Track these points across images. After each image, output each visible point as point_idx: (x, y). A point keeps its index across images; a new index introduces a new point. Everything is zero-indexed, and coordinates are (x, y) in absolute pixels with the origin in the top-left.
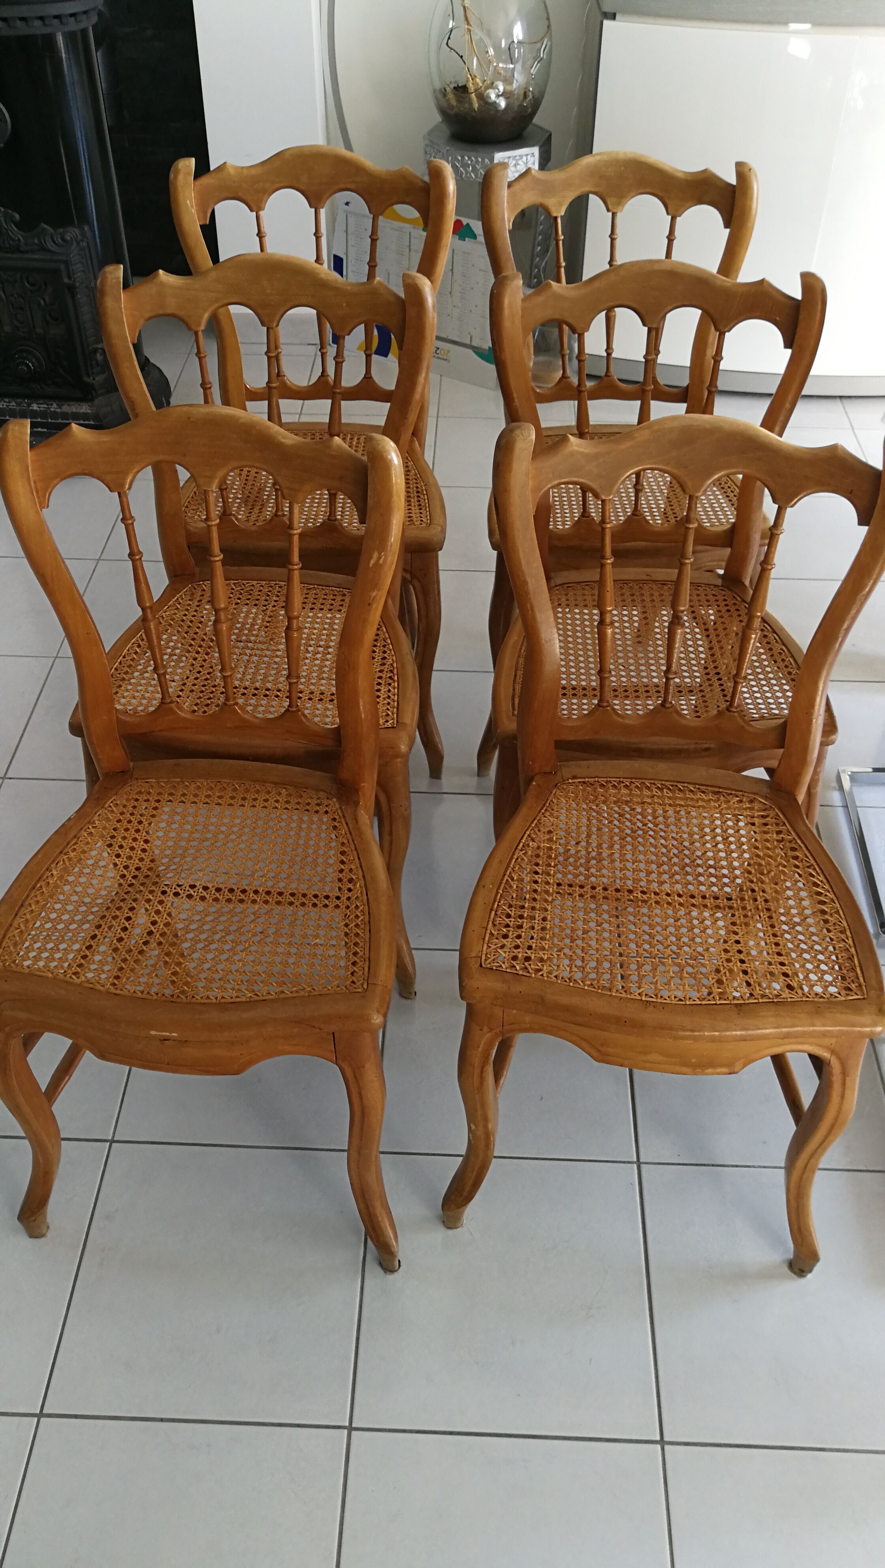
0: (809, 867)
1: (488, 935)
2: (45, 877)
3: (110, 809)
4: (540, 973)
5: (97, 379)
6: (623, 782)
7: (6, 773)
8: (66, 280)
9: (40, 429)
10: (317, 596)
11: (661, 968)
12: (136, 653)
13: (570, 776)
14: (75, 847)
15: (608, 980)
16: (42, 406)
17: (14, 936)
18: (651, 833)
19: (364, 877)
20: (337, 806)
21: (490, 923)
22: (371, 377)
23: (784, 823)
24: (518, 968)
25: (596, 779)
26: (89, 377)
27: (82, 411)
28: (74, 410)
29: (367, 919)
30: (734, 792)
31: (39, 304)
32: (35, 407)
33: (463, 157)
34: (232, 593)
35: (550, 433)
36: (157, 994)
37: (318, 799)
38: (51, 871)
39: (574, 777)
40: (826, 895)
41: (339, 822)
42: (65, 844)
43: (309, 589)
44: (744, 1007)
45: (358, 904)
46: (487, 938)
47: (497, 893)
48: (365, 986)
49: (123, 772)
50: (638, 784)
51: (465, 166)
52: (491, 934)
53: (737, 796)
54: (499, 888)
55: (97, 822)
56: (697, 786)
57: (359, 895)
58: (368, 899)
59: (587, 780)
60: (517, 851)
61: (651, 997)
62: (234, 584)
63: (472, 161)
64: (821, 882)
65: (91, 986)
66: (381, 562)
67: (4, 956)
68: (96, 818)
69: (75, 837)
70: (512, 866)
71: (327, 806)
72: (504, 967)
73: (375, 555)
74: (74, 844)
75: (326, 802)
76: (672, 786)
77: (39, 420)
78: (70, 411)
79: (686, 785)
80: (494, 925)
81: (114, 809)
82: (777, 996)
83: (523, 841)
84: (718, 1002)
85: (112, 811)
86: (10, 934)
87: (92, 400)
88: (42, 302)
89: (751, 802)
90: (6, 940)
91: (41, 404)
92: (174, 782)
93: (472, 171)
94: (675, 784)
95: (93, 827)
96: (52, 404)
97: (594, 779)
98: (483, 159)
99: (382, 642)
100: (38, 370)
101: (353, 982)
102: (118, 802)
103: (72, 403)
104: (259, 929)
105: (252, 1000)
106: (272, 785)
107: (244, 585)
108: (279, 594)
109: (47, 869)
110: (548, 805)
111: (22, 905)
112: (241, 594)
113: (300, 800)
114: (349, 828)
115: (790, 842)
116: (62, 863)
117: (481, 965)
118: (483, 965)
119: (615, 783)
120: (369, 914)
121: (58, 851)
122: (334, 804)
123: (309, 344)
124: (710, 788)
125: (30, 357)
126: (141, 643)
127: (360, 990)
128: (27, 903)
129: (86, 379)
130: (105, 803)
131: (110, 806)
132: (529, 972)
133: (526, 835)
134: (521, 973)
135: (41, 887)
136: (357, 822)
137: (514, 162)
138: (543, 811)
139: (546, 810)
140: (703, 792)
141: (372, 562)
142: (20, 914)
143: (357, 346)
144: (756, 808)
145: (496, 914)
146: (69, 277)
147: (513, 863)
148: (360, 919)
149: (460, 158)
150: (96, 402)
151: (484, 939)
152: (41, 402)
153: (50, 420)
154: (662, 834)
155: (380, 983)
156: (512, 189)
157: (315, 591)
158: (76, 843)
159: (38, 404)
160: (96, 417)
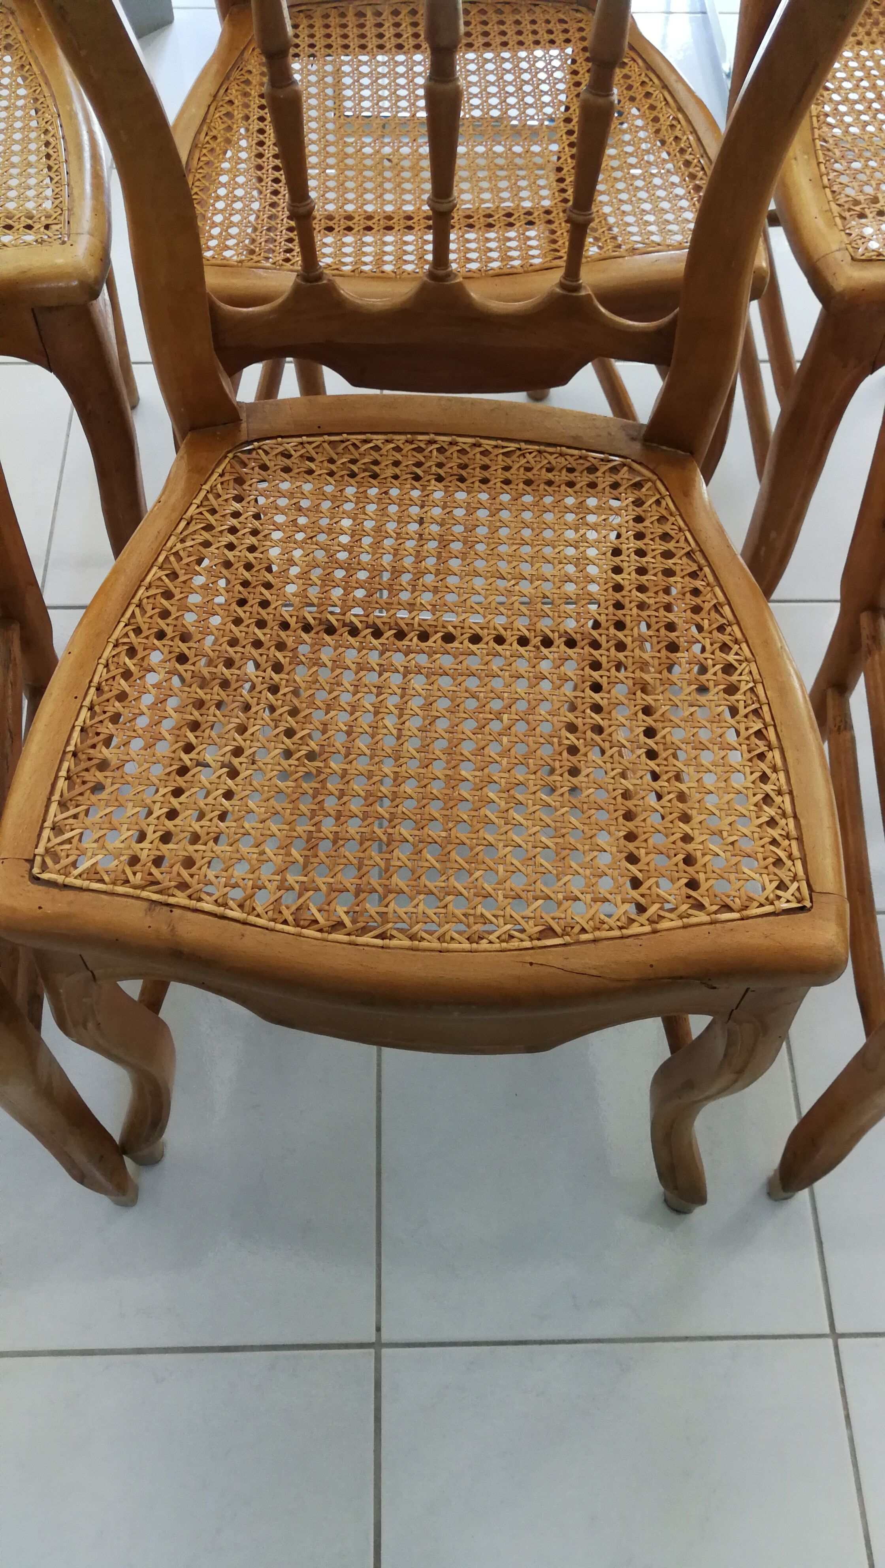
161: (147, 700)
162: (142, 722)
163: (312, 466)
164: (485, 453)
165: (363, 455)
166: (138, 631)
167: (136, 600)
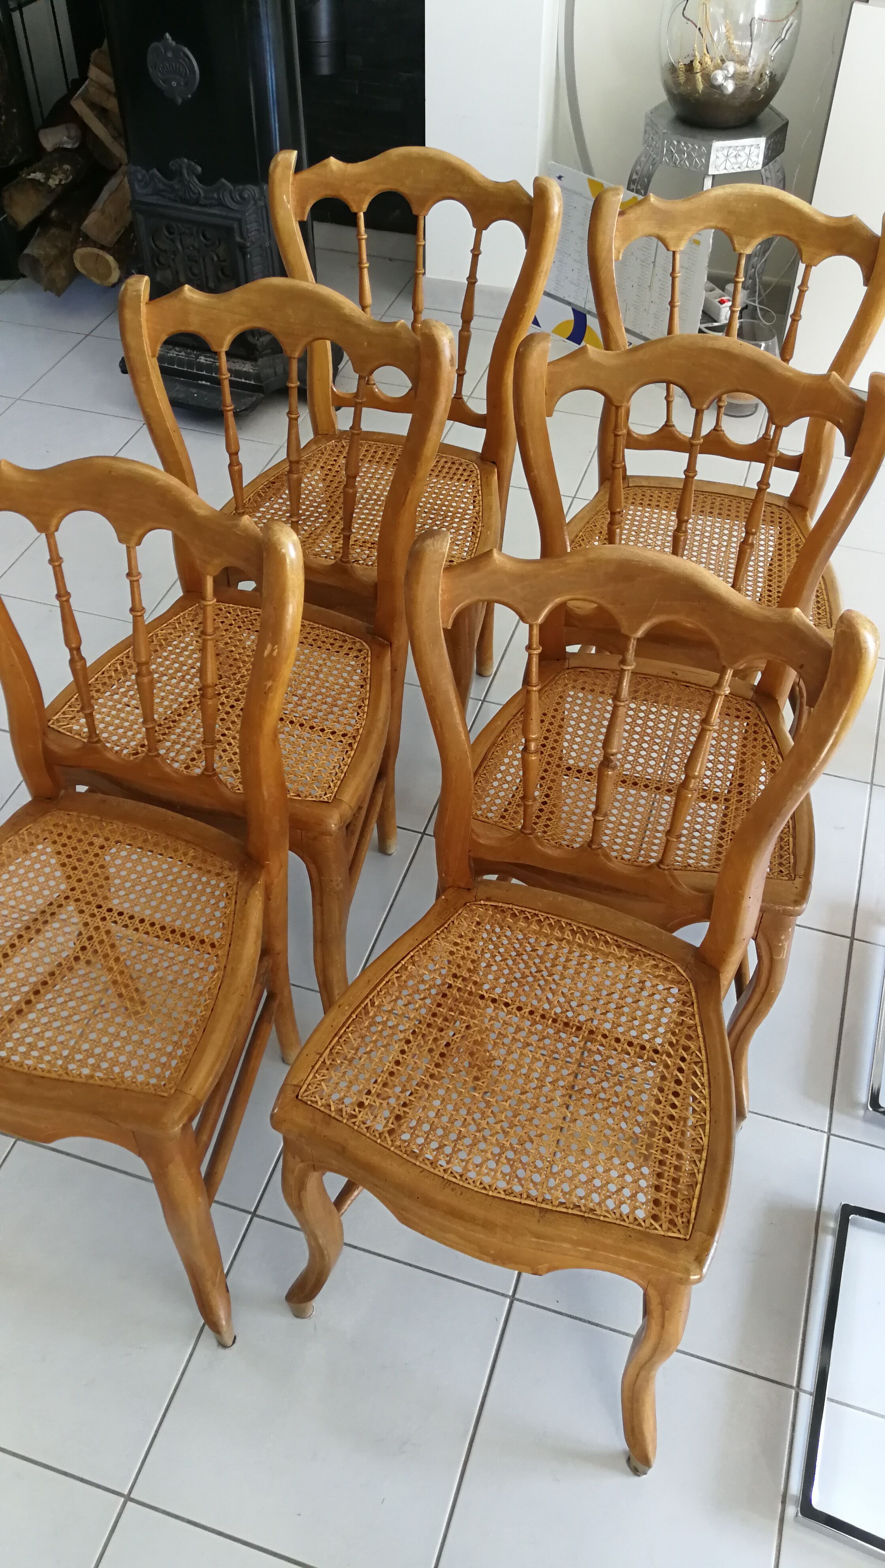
0: (696, 1063)
1: (320, 1062)
4: (354, 1120)
5: (262, 339)
6: (537, 915)
8: (238, 239)
9: (204, 382)
11: (482, 1146)
12: (116, 670)
13: (484, 897)
15: (419, 1145)
16: (209, 359)
18: (542, 983)
20: (236, 879)
21: (328, 1050)
23: (693, 1004)
24: (333, 1109)
25: (510, 906)
26: (254, 337)
27: (244, 369)
28: (238, 368)
30: (652, 954)
31: (213, 260)
32: (202, 359)
33: (679, 142)
37: (221, 868)
39: (488, 899)
40: (700, 1102)
41: (229, 899)
43: (312, 628)
44: (548, 1215)
46: (317, 1067)
47: (350, 1016)
48: (172, 1092)
50: (552, 921)
51: (681, 152)
52: (324, 1062)
53: (654, 960)
54: (353, 1012)
56: (615, 938)
59: (500, 904)
60: (393, 972)
61: (455, 1177)
62: (242, 610)
63: (688, 148)
64: (702, 1085)
66: (275, 653)
70: (378, 989)
71: (226, 878)
72: (320, 1104)
73: (269, 647)
75: (227, 873)
76: (588, 931)
77: (204, 373)
79: (604, 933)
80: (331, 1053)
81: (26, 837)
82: (592, 1210)
83: (403, 962)
84: (523, 1201)
85: (23, 840)
87: (255, 360)
88: (215, 258)
89: (667, 969)
92: (94, 820)
93: (688, 158)
94: (593, 929)
97: (507, 906)
98: (700, 147)
101: (164, 1084)
102: (33, 832)
103: (236, 360)
105: (62, 1078)
106: (183, 843)
107: (251, 612)
110: (446, 926)
113: (202, 866)
114: (235, 908)
115: (689, 1028)
117: (297, 1096)
118: (300, 1097)
119: (528, 915)
122: (234, 876)
124: (628, 943)
126: (125, 660)
127: (166, 1095)
129: (251, 338)
131: (23, 834)
132: (342, 1116)
133: (409, 956)
134: (333, 1114)
136: (246, 902)
137: (735, 153)
138: (438, 932)
139: (443, 931)
140: (619, 946)
141: (266, 652)
143: (553, 328)
144: (669, 978)
145: (338, 1041)
146: (242, 237)
147: (381, 986)
149: (675, 143)
150: (261, 362)
151: (313, 1067)
152: (209, 355)
153: (214, 375)
154: (554, 986)
156: (626, 216)
159: (205, 357)
160: (257, 377)
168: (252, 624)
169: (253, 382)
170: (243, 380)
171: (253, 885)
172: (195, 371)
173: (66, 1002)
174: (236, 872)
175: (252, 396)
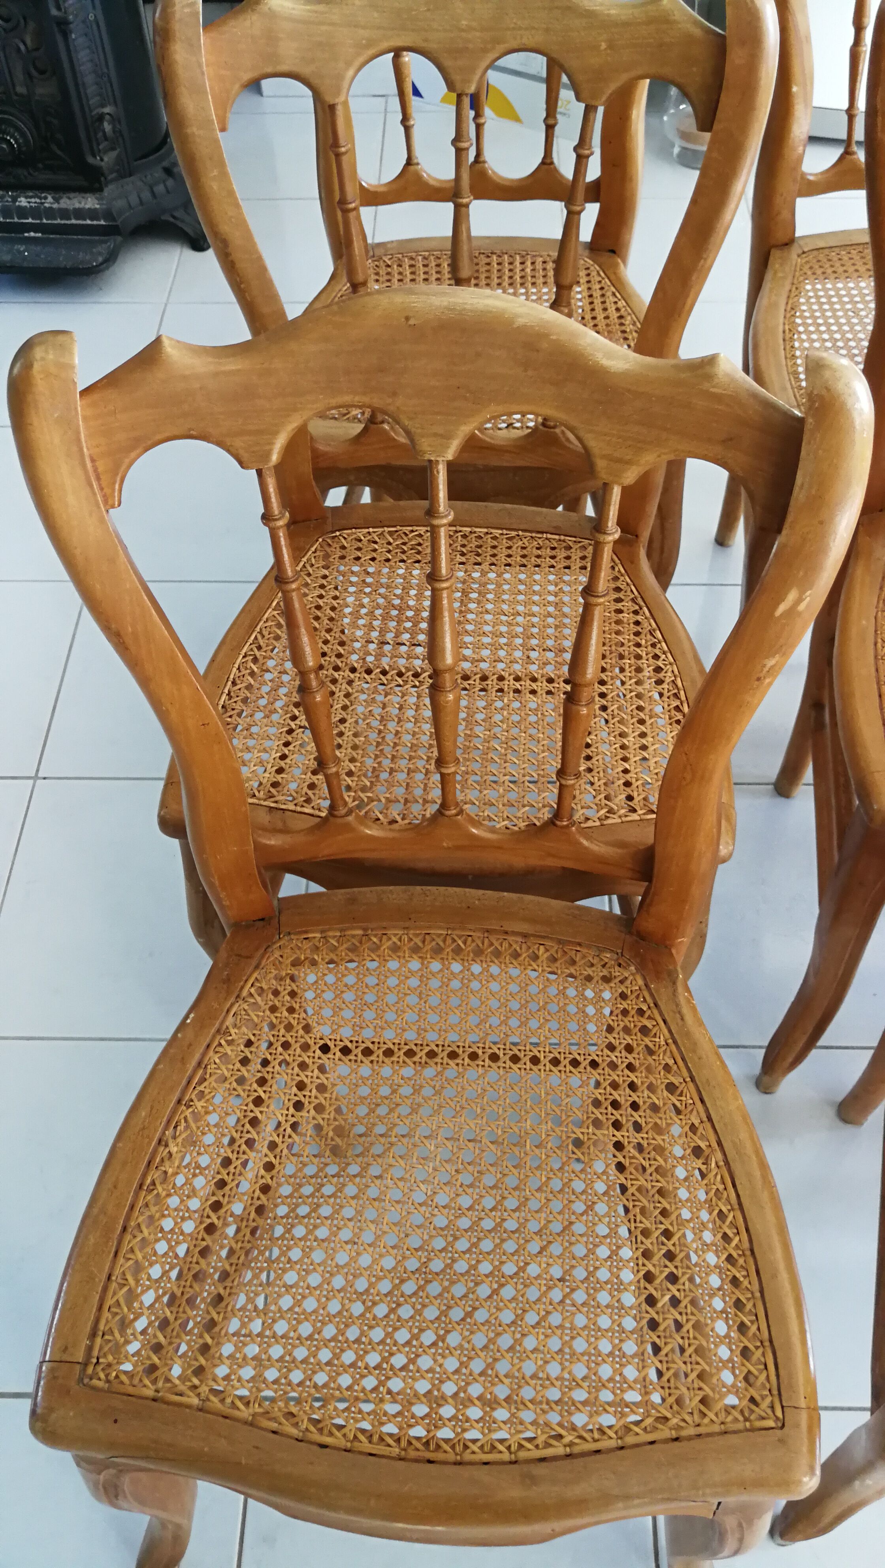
2: (158, 1160)
3: (252, 1001)
5: (106, 159)
7: (38, 771)
8: (54, 12)
9: (32, 234)
10: (525, 552)
14: (201, 1088)
16: (33, 200)
17: (118, 1303)
19: (720, 1143)
20: (640, 981)
22: (552, 163)
26: (94, 156)
27: (87, 206)
28: (77, 205)
29: (746, 1245)
31: (19, 50)
32: (23, 202)
34: (389, 551)
35: (822, 244)
36: (398, 1441)
37: (604, 966)
38: (166, 1145)
41: (649, 1018)
42: (184, 1082)
43: (509, 539)
45: (724, 1209)
48: (779, 1414)
49: (263, 919)
55: (233, 1031)
57: (721, 1187)
58: (738, 1196)
62: (390, 533)
65: (274, 1426)
67: (105, 1356)
68: (230, 1020)
69: (199, 1064)
71: (621, 982)
73: (792, 596)
74: (200, 1083)
75: (617, 972)
77: (30, 220)
78: (71, 208)
85: (257, 1005)
86: (109, 1302)
87: (101, 190)
88: (22, 47)
90: (106, 1315)
91: (31, 197)
92: (353, 936)
95: (226, 1041)
96: (46, 198)
99: (649, 636)
100: (24, 149)
101: (752, 1400)
102: (264, 985)
103: (72, 195)
104: (556, 1272)
105: (576, 1450)
106: (520, 939)
108: (464, 550)
109: (160, 1141)
111: (125, 1229)
112: (404, 552)
114: (670, 1031)
116: (183, 1124)
120: (747, 1230)
121: (175, 1099)
122: (633, 976)
123: (375, 96)
125: (12, 130)
126: (257, 653)
127: (771, 1423)
128: (132, 1224)
129: (90, 160)
130: (242, 988)
131: (251, 995)
135: (153, 1183)
136: (682, 1019)
141: (782, 608)
142: (125, 1249)
143: (440, 98)
146: (59, 8)
148: (733, 1244)
150: (106, 192)
152: (31, 194)
153: (45, 221)
155: (803, 1403)
157: (520, 543)
158: (203, 1080)
159: (26, 197)
160: (108, 214)
161: (265, 689)
162: (263, 702)
163: (376, 546)
164: (495, 538)
165: (410, 540)
166: (259, 648)
167: (258, 629)
168: (419, 553)
169: (102, 222)
170: (89, 222)
171: (674, 983)
172: (16, 220)
173: (495, 1292)
174: (633, 968)
175: (105, 242)
